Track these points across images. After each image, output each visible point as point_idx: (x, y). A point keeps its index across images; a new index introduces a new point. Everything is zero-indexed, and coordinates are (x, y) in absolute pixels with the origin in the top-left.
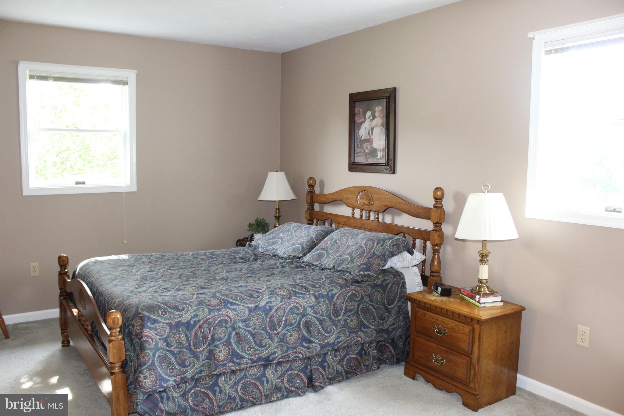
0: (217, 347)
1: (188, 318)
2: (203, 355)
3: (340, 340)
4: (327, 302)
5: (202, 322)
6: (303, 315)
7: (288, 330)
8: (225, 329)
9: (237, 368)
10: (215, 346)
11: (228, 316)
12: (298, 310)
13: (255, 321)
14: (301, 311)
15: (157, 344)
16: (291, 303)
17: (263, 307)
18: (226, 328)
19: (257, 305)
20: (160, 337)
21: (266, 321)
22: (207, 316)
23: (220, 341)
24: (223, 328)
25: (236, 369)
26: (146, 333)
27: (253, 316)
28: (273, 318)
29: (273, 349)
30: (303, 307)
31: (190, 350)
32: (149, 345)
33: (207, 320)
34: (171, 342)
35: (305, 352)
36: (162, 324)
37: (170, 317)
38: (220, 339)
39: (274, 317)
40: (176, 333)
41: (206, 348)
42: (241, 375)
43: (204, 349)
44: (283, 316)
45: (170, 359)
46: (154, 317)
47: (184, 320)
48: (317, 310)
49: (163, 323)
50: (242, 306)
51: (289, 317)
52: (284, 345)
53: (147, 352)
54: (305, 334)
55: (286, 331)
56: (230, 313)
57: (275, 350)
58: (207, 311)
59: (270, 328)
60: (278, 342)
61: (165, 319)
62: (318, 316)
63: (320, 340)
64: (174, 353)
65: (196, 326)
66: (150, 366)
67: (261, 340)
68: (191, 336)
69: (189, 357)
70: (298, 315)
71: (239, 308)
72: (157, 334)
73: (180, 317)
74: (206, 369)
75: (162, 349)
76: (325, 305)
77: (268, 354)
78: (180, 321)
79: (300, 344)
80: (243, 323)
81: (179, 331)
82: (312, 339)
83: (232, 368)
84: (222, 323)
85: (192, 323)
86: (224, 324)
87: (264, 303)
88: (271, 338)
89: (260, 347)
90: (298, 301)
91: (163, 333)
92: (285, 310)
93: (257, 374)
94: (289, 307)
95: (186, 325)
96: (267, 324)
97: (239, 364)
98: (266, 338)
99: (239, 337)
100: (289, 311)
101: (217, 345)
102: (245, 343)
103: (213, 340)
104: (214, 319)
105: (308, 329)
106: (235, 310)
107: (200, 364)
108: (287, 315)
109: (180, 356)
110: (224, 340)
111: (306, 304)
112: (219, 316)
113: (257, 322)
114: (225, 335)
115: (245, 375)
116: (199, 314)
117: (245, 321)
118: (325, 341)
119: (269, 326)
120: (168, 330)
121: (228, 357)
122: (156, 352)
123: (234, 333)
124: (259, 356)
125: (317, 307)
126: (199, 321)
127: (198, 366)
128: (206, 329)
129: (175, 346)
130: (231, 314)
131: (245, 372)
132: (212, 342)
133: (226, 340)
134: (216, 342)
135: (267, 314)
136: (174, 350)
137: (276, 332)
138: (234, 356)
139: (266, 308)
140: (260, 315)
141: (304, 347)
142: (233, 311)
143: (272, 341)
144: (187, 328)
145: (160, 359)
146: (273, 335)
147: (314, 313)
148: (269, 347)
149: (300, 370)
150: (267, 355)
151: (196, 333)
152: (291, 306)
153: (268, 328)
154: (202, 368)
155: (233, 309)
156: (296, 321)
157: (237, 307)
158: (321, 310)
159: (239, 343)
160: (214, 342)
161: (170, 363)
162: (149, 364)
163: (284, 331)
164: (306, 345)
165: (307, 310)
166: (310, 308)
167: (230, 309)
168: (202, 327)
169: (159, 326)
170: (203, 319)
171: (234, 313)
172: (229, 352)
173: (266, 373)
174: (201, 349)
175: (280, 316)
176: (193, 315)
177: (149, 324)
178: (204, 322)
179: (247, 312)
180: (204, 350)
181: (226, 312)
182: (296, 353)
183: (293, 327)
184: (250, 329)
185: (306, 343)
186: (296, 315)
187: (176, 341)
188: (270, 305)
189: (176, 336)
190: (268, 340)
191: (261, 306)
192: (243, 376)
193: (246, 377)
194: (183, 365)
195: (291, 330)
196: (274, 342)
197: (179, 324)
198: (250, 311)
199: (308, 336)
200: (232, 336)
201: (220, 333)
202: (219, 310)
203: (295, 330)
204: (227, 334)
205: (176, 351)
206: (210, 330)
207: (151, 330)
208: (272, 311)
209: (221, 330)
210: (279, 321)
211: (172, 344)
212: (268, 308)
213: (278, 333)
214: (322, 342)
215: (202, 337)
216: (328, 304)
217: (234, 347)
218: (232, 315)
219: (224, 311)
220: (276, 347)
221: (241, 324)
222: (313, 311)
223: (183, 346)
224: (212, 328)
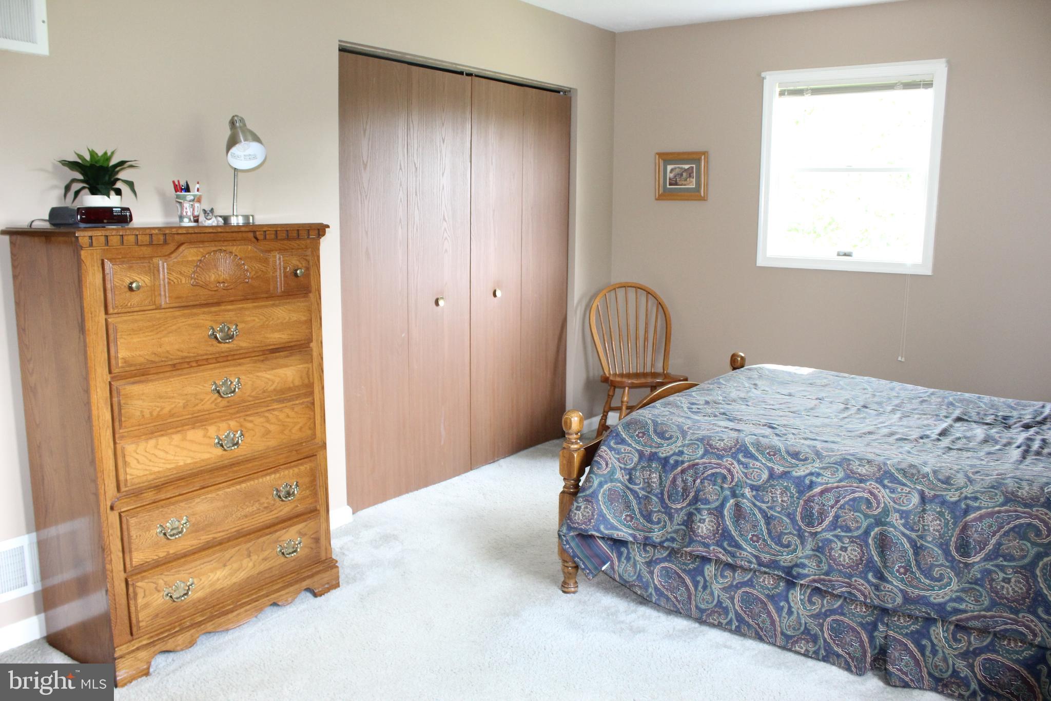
0: (699, 512)
1: (669, 452)
2: (679, 516)
3: (963, 606)
4: (949, 518)
5: (686, 465)
6: (879, 522)
7: (840, 536)
8: (719, 489)
9: (729, 560)
10: (696, 509)
11: (729, 470)
12: (868, 508)
13: (777, 497)
14: (876, 513)
15: (613, 472)
16: (857, 489)
17: (799, 478)
18: (722, 487)
19: (789, 472)
20: (622, 466)
21: (798, 504)
22: (695, 459)
23: (705, 504)
24: (717, 487)
25: (727, 560)
26: (602, 451)
27: (773, 486)
28: (812, 504)
29: (800, 558)
30: (882, 505)
31: (662, 500)
32: (599, 468)
33: (694, 465)
34: (636, 478)
35: (869, 594)
36: (630, 448)
37: (645, 443)
38: (707, 502)
39: (813, 502)
40: (646, 467)
41: (686, 507)
42: (744, 578)
43: (683, 507)
44: (832, 507)
45: (629, 502)
46: (624, 436)
47: (662, 453)
48: (915, 523)
49: (633, 447)
50: (763, 464)
51: (845, 513)
52: (824, 560)
53: (591, 477)
54: (876, 558)
55: (833, 536)
56: (734, 468)
57: (806, 561)
58: (701, 452)
59: (802, 518)
60: (813, 550)
61: (638, 443)
62: (913, 535)
63: (906, 584)
64: (638, 496)
65: (677, 469)
66: (588, 495)
67: (782, 532)
68: (666, 480)
69: (659, 511)
70: (866, 516)
71: (754, 465)
72: (619, 460)
73: (658, 447)
74: (679, 539)
75: (622, 483)
76: (940, 521)
77: (790, 562)
78: (656, 453)
79: (861, 572)
80: (752, 492)
81: (651, 467)
82: (887, 575)
83: (721, 556)
84: (716, 478)
85: (672, 461)
86: (719, 481)
87: (804, 471)
88: (801, 536)
89: (776, 544)
90: (876, 491)
91: (628, 461)
92: (839, 497)
93: (773, 589)
94: (852, 496)
95: (663, 462)
96: (799, 510)
97: (733, 555)
98: (790, 533)
99: (739, 511)
100: (847, 503)
101: (699, 509)
102: (748, 526)
103: (696, 499)
104: (706, 467)
105: (882, 552)
106: (746, 466)
107: (673, 529)
108: (840, 508)
109: (645, 504)
110: (713, 506)
111: (892, 503)
112: (715, 466)
113: (780, 500)
114: (718, 499)
115: (751, 580)
116: (686, 452)
117: (757, 490)
118: (917, 592)
119: (801, 514)
120: (636, 459)
121: (714, 535)
122: (606, 482)
123: (732, 501)
124: (773, 558)
125: (917, 519)
126: (683, 462)
127: (670, 530)
128: (690, 479)
129: (641, 486)
130: (737, 469)
131: (752, 577)
132: (694, 502)
133: (716, 507)
134: (699, 503)
135: (801, 493)
136: (638, 491)
137: (813, 530)
138: (725, 539)
139: (804, 481)
140: (787, 488)
141: (868, 581)
142: (741, 466)
143: (802, 543)
144: (664, 466)
145: (611, 494)
146: (806, 534)
147: (904, 525)
148: (795, 551)
149: (861, 625)
150: (790, 564)
151: (674, 480)
152: (856, 495)
153: (798, 518)
154: (674, 535)
155: (742, 463)
156: (860, 527)
157: (751, 462)
158: (923, 526)
159: (737, 521)
160: (696, 503)
161: (629, 507)
162: (588, 492)
163: (829, 535)
164: (874, 581)
165: (888, 516)
166: (897, 514)
167: (739, 462)
168: (685, 473)
169: (625, 450)
170: (689, 461)
171: (742, 469)
172: (717, 528)
173: (790, 595)
174: (679, 506)
175: (824, 505)
176: (677, 451)
177: (612, 443)
178: (689, 467)
179: (765, 476)
180: (681, 509)
181: (729, 464)
182: (850, 585)
183: (850, 534)
184: (764, 506)
185: (875, 576)
186: (862, 516)
187: (644, 479)
188: (814, 479)
189: (645, 473)
190: (796, 538)
191: (794, 474)
192: (748, 580)
193: (752, 586)
194: (648, 517)
195: (847, 540)
196: (806, 546)
197: (653, 457)
198: (772, 475)
199: (881, 566)
200: (728, 505)
201: (710, 493)
202: (720, 457)
203: (856, 542)
204: (721, 498)
205: (642, 493)
206: (694, 481)
207: (611, 451)
208: (812, 490)
209: (712, 488)
210: (822, 514)
211: (637, 481)
212: (807, 482)
213: (816, 534)
214: (909, 590)
215: (682, 488)
216: (949, 521)
217: (728, 523)
218: (737, 472)
219: (727, 461)
220: (807, 557)
221: (747, 491)
222: (903, 521)
223: (652, 490)
224: (698, 481)
